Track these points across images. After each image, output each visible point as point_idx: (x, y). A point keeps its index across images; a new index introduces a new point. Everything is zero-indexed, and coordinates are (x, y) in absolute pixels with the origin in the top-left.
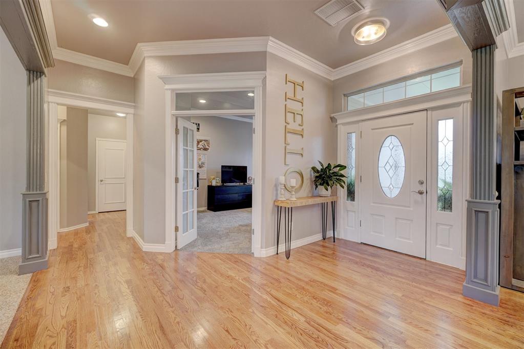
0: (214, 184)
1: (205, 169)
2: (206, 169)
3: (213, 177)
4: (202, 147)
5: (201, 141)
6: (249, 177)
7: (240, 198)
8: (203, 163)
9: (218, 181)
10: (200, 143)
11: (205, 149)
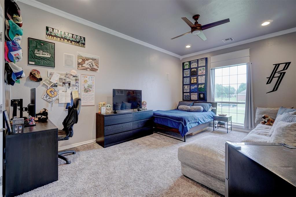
0: (104, 112)
1: (92, 93)
2: (94, 93)
3: (102, 103)
4: (89, 66)
5: (87, 60)
6: (143, 102)
7: (136, 127)
8: (90, 87)
9: (108, 108)
10: (87, 62)
11: (93, 70)
